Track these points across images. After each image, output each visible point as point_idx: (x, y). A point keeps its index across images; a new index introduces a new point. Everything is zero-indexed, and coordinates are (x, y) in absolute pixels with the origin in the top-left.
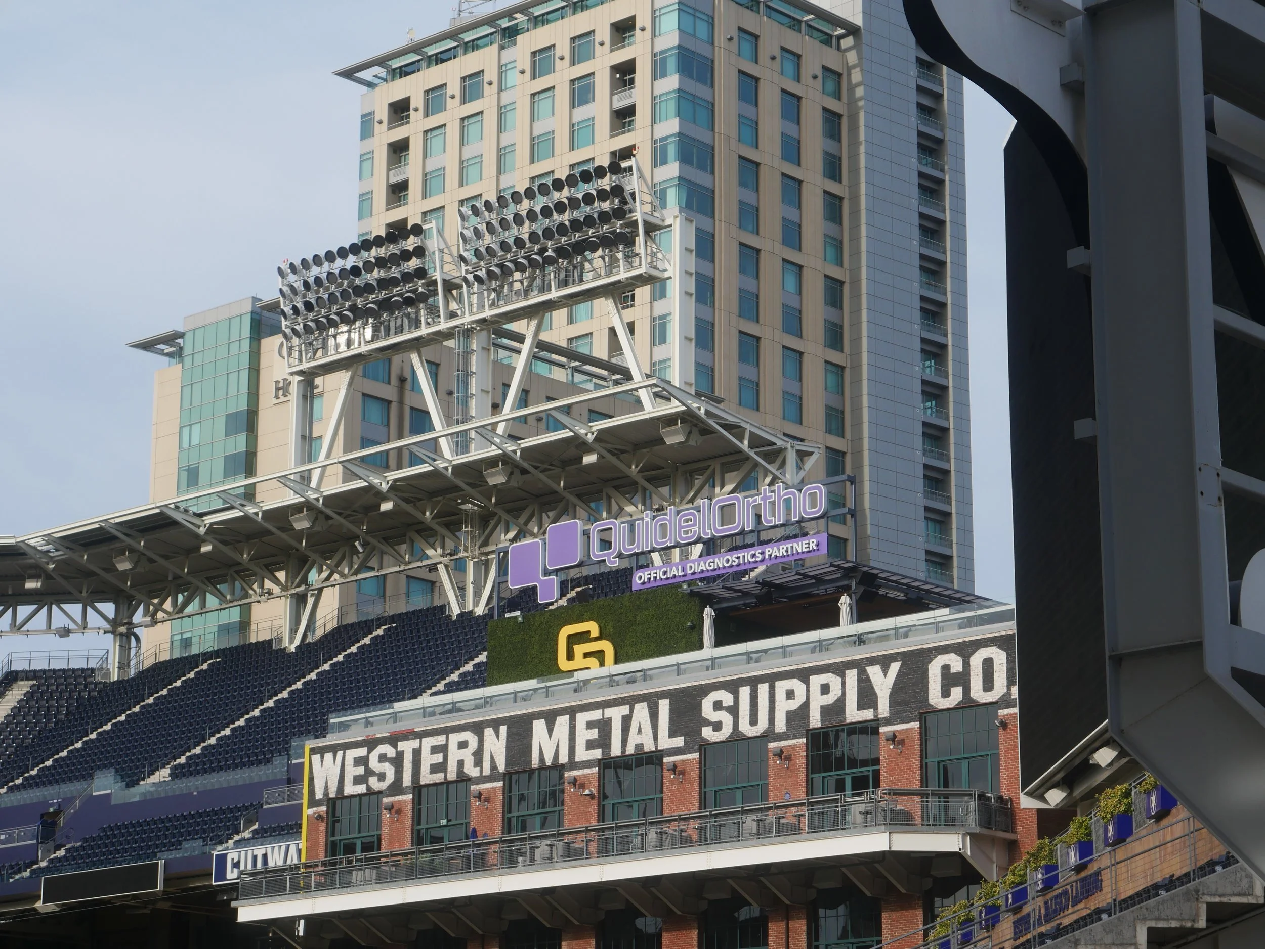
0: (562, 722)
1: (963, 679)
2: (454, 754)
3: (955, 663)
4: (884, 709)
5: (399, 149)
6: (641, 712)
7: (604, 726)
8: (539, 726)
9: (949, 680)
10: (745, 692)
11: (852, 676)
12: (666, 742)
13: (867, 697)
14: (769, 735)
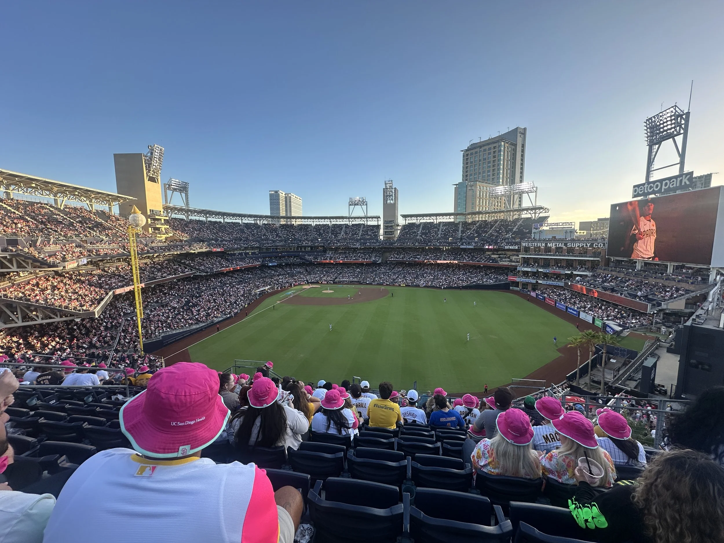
0: (551, 244)
1: (598, 245)
2: (539, 245)
3: (597, 244)
4: (588, 247)
5: (467, 159)
6: (560, 244)
7: (556, 245)
8: (549, 244)
9: (596, 245)
10: (572, 244)
11: (585, 244)
12: (563, 246)
13: (587, 245)
14: (575, 247)
